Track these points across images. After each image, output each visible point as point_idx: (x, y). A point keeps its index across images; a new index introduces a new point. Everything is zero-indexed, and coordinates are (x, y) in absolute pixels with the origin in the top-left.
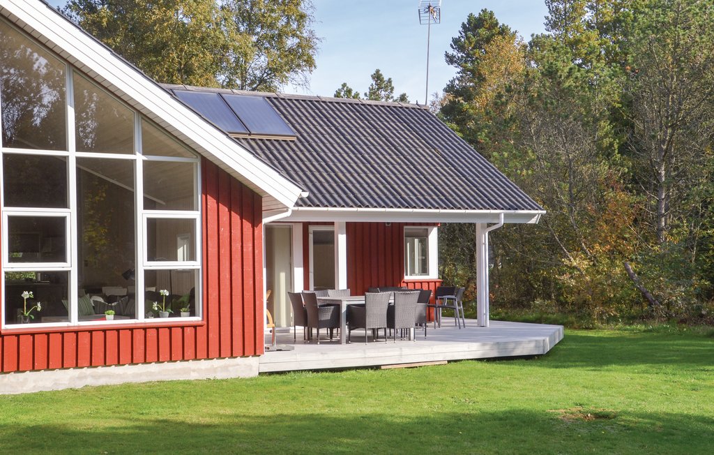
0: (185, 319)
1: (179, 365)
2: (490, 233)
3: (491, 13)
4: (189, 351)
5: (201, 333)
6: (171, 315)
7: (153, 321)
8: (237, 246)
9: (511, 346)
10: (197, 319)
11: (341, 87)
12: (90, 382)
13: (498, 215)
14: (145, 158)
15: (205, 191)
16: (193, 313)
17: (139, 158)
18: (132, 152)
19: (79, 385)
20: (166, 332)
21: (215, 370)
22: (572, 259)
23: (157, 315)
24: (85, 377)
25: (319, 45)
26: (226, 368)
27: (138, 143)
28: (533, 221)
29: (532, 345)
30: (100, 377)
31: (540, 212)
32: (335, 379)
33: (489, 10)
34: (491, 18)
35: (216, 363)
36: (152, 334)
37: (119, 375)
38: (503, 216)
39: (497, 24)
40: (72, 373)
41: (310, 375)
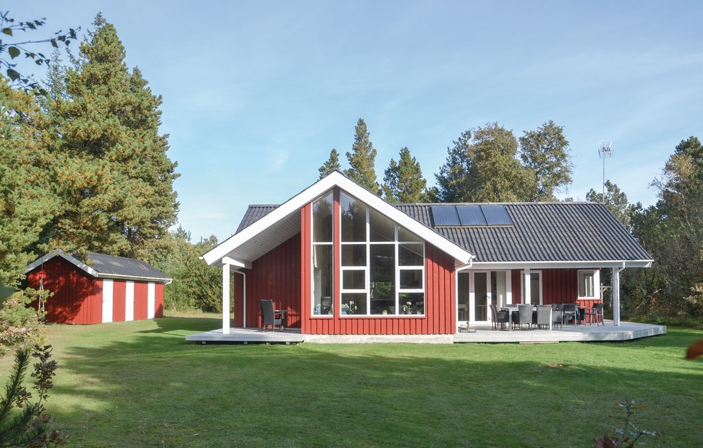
0: (419, 315)
1: (414, 336)
2: (620, 273)
3: (696, 139)
4: (419, 330)
5: (425, 322)
6: (412, 314)
7: (403, 316)
8: (442, 282)
9: (603, 335)
10: (423, 316)
11: (589, 191)
12: (375, 341)
13: (622, 263)
14: (399, 243)
15: (426, 257)
16: (423, 313)
17: (397, 243)
18: (394, 241)
19: (371, 342)
20: (414, 321)
21: (431, 339)
22: (697, 287)
23: (406, 313)
24: (373, 339)
25: (573, 169)
26: (437, 339)
27: (396, 237)
28: (647, 266)
29: (616, 335)
30: (380, 339)
31: (650, 260)
32: (492, 347)
33: (694, 137)
34: (696, 142)
35: (432, 336)
36: (401, 321)
37: (388, 339)
38: (624, 264)
39: (700, 144)
40: (368, 336)
41: (477, 344)
